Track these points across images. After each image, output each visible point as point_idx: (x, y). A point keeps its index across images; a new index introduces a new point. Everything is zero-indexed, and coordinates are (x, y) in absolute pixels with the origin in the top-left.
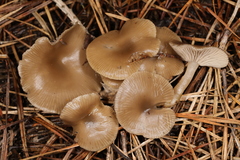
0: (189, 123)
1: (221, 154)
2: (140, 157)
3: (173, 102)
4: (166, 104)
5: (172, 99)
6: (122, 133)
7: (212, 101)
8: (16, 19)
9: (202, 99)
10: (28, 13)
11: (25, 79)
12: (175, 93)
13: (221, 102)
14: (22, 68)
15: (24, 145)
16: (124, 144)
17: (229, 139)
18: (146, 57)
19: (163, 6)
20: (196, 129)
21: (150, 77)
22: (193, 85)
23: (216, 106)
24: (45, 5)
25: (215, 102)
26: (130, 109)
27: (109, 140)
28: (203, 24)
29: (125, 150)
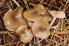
0: (54, 35)
1: (63, 44)
2: (40, 45)
3: (49, 28)
4: (47, 29)
5: (49, 27)
6: (34, 38)
7: (60, 29)
8: (2, 6)
9: (57, 28)
10: (6, 4)
11: (5, 22)
12: (50, 26)
13: (63, 29)
14: (4, 18)
15: (5, 42)
16: (35, 41)
17: (66, 39)
18: (41, 15)
19: (46, 3)
20: (56, 37)
21: (42, 21)
22: (55, 24)
23: (62, 30)
24: (11, 2)
25: (62, 29)
26: (36, 30)
27: (30, 39)
28: (57, 7)
29: (35, 42)
